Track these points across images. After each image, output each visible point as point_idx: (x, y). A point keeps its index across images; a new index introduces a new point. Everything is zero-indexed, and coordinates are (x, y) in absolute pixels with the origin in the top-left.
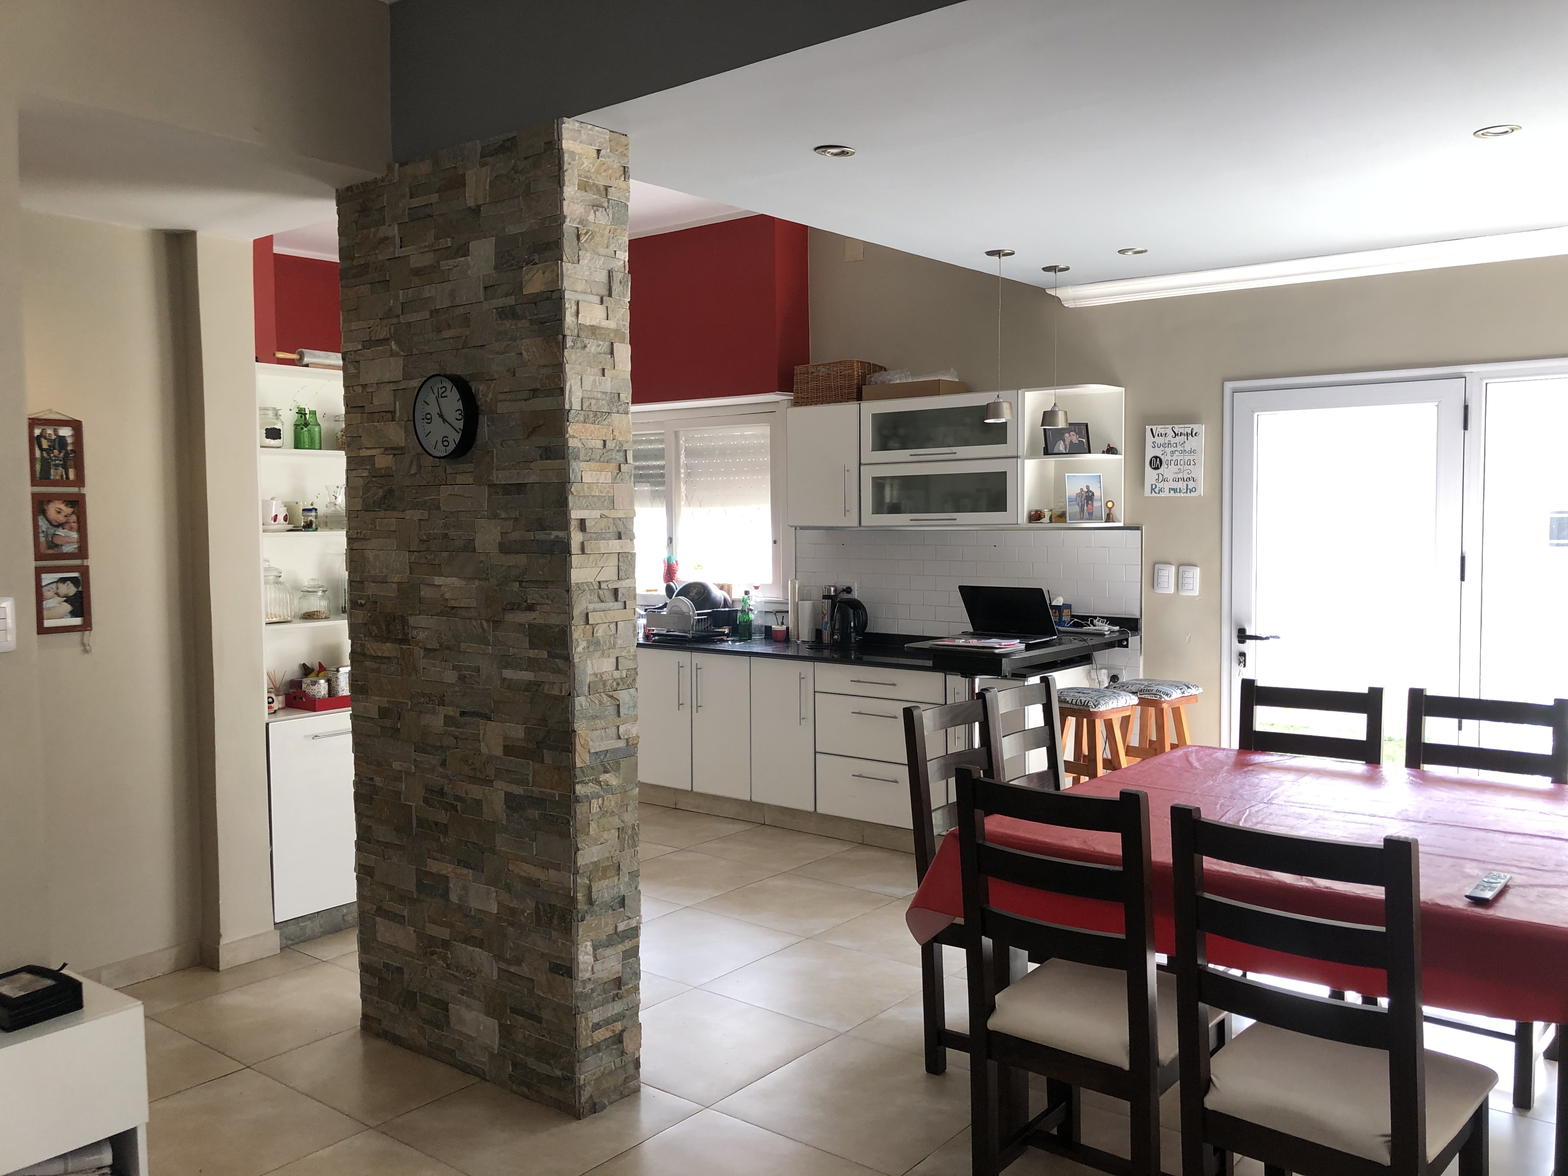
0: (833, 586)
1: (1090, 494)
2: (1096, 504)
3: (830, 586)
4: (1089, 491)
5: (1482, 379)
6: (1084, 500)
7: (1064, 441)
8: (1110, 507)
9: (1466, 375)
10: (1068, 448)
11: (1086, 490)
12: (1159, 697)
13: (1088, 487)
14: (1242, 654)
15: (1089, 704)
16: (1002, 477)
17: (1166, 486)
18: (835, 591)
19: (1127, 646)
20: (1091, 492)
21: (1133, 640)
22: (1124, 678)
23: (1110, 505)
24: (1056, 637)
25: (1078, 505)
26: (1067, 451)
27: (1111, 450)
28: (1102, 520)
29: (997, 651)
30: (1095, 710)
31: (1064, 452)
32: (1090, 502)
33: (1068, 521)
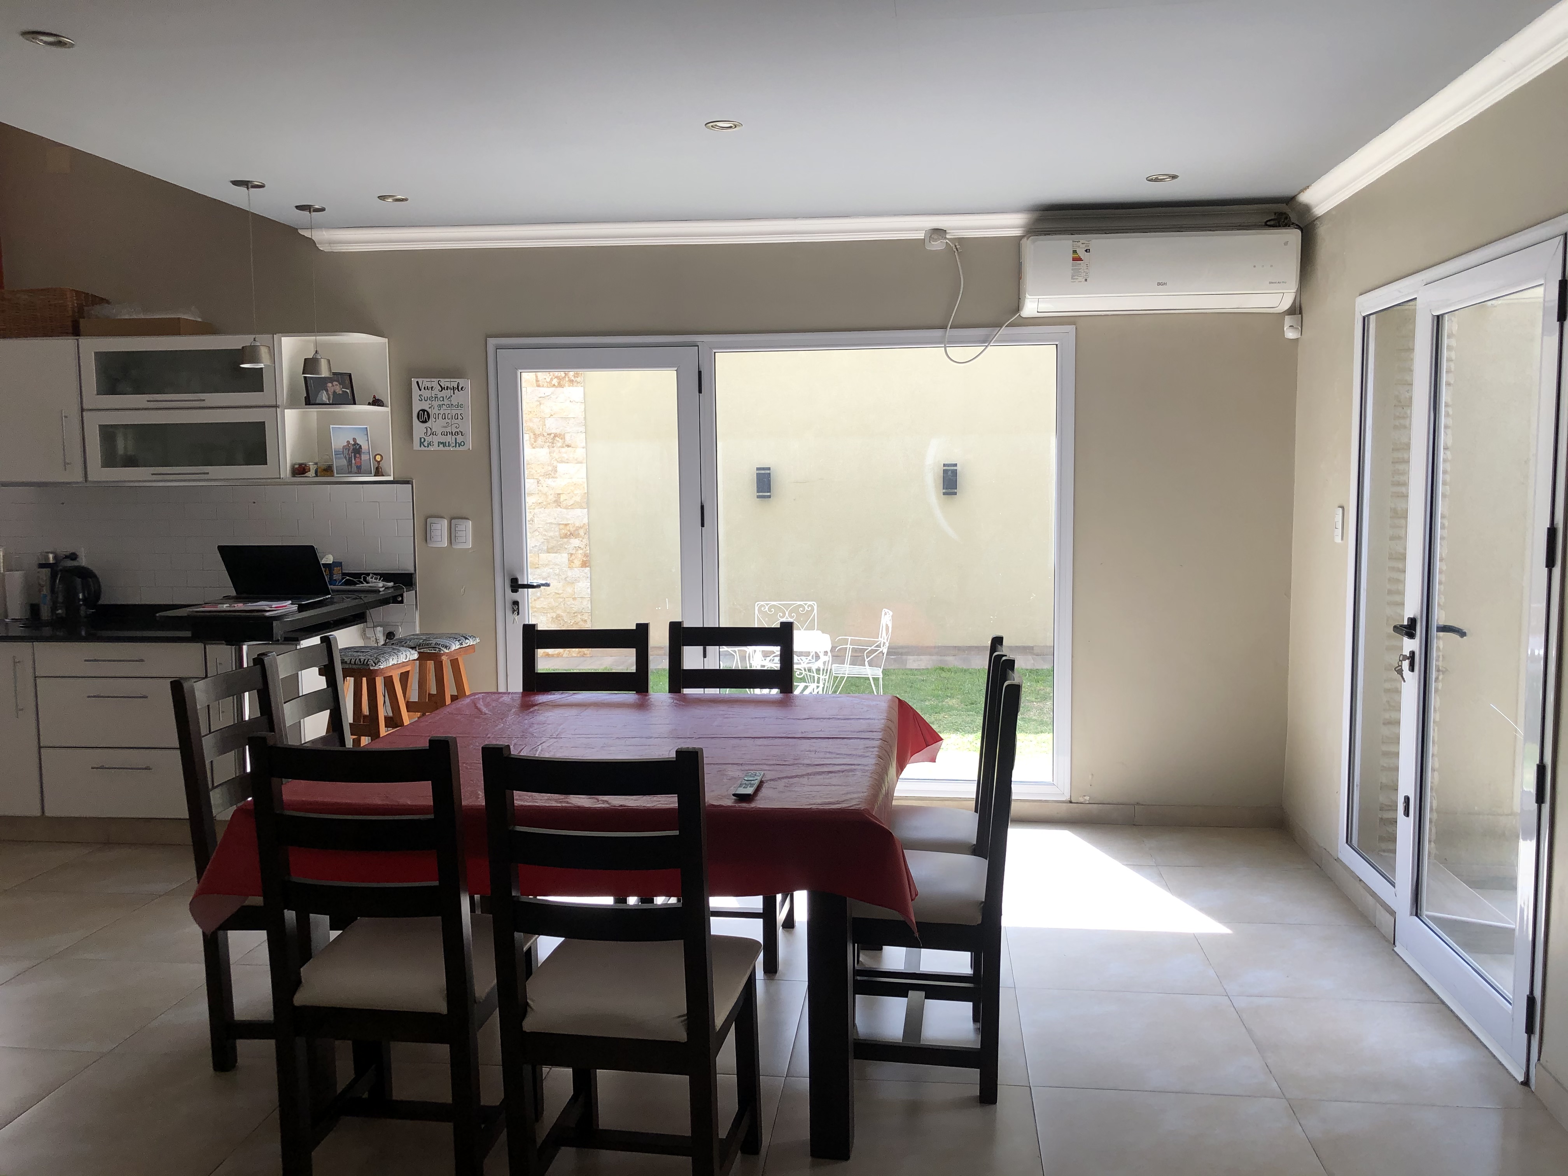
0: (51, 553)
1: (357, 447)
2: (364, 457)
3: (48, 553)
4: (356, 444)
5: (711, 349)
6: (352, 453)
7: (327, 391)
8: (379, 460)
9: (699, 344)
10: (332, 399)
11: (353, 443)
12: (438, 649)
13: (354, 440)
14: (516, 603)
15: (369, 663)
16: (259, 428)
17: (436, 439)
18: (55, 558)
19: (402, 602)
20: (358, 444)
21: (408, 596)
22: (401, 633)
23: (378, 458)
24: (330, 596)
25: (345, 458)
26: (331, 402)
27: (377, 402)
28: (371, 474)
29: (267, 614)
30: (375, 668)
31: (328, 402)
32: (358, 455)
33: (336, 475)
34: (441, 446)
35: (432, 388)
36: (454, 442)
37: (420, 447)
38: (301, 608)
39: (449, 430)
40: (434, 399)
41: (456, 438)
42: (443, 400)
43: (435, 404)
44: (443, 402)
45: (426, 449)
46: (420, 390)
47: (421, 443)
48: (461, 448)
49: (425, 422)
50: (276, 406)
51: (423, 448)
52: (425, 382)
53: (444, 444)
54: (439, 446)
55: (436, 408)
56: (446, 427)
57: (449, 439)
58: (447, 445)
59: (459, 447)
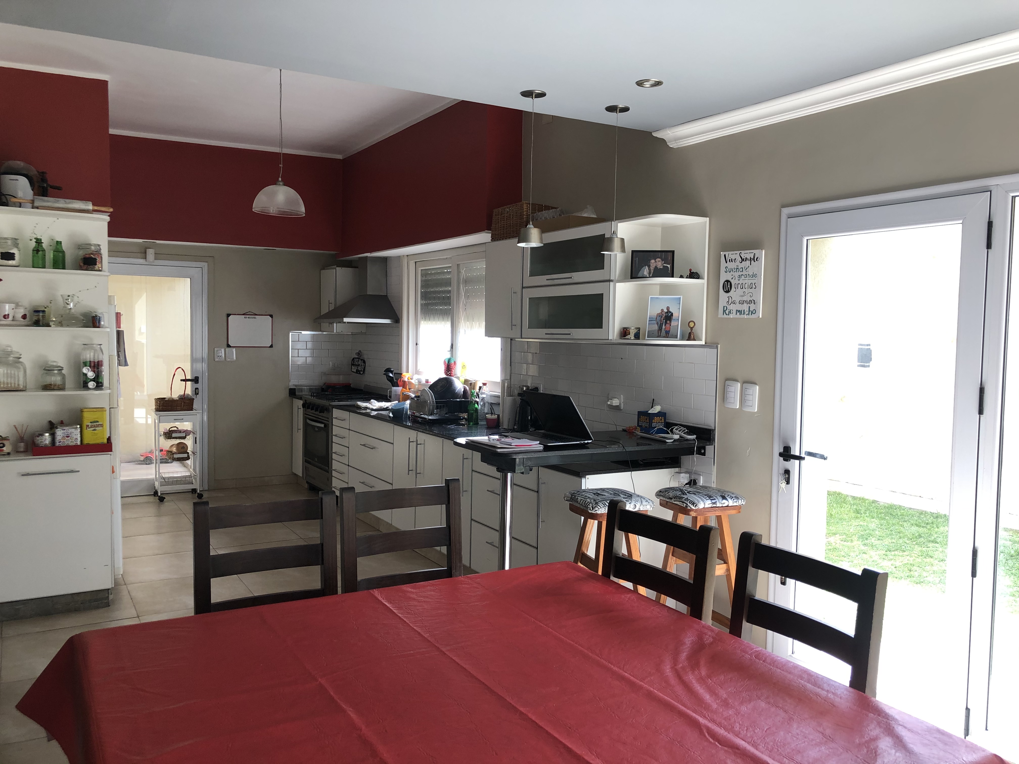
0: (525, 386)
1: (670, 314)
2: (673, 323)
3: (523, 386)
4: (668, 311)
5: (1007, 192)
6: (663, 320)
7: (649, 266)
8: (692, 326)
9: (992, 188)
10: (652, 273)
11: (666, 311)
13: (668, 308)
14: (787, 472)
16: (600, 297)
17: (733, 307)
19: (704, 454)
20: (670, 312)
21: (709, 449)
22: (701, 482)
23: (692, 325)
24: (590, 441)
25: (657, 324)
26: (651, 276)
27: (693, 275)
28: (677, 338)
31: (648, 276)
32: (668, 322)
33: (646, 338)
34: (738, 314)
35: (735, 260)
36: (748, 310)
37: (723, 315)
38: (547, 449)
39: (745, 298)
40: (736, 270)
41: (749, 307)
42: (742, 271)
43: (737, 274)
44: (742, 273)
45: (727, 316)
46: (726, 262)
47: (724, 311)
48: (753, 316)
49: (727, 292)
50: (610, 281)
51: (725, 316)
52: (731, 255)
53: (739, 312)
54: (736, 314)
55: (737, 278)
56: (742, 296)
57: (745, 307)
58: (743, 313)
59: (751, 315)
